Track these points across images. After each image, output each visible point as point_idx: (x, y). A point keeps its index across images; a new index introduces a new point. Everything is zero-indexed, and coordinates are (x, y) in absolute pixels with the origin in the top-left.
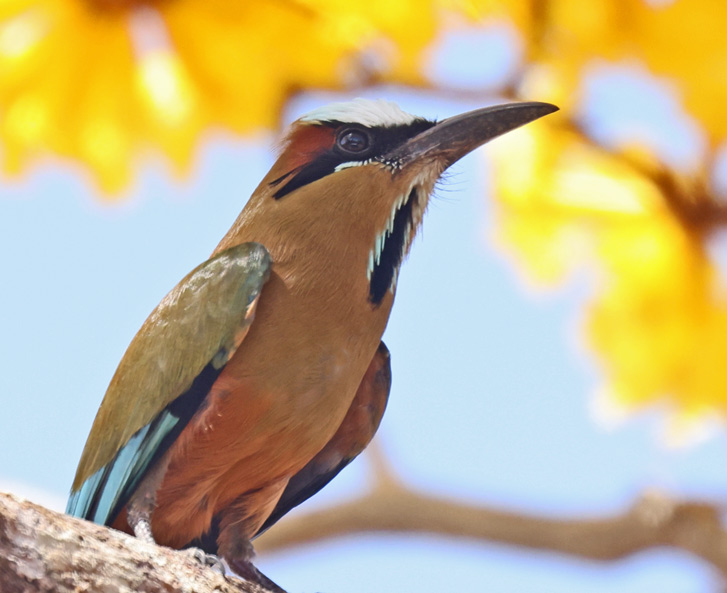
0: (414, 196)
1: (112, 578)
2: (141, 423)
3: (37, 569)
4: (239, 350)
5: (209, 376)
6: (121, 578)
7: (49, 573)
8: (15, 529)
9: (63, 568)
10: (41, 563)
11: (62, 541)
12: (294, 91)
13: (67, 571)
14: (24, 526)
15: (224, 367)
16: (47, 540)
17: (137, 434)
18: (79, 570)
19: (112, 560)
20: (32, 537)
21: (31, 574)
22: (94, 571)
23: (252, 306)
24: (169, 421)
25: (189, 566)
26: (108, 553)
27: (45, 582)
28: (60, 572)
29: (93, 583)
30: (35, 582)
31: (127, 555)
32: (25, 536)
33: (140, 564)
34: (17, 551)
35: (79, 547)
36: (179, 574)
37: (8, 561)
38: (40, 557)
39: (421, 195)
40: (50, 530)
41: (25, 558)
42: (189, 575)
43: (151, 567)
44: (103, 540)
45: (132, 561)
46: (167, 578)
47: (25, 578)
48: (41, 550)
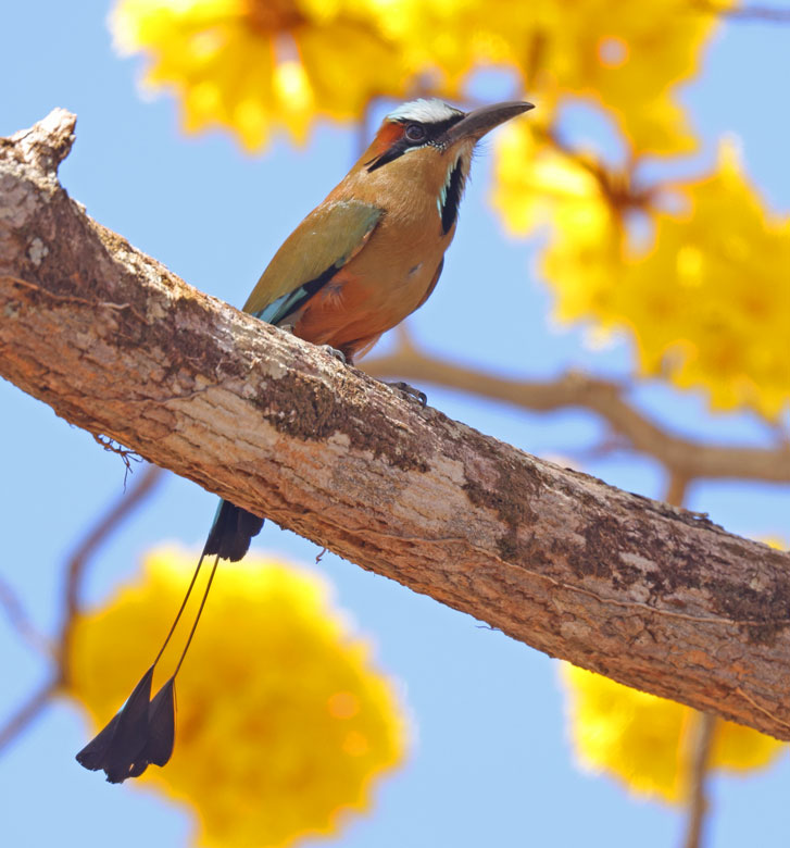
0: (460, 162)
1: (276, 357)
2: (286, 292)
3: (229, 346)
4: (353, 259)
5: (333, 271)
6: (281, 358)
7: (236, 350)
8: (218, 320)
9: (245, 347)
10: (233, 343)
11: (247, 331)
12: (375, 96)
13: (248, 350)
14: (224, 318)
15: (342, 268)
16: (238, 329)
17: (281, 298)
18: (256, 350)
19: (277, 346)
20: (228, 326)
21: (225, 349)
22: (265, 351)
23: (368, 233)
24: (302, 293)
25: (323, 355)
26: (275, 342)
27: (234, 355)
28: (244, 350)
29: (264, 358)
30: (227, 354)
31: (286, 344)
32: (224, 325)
33: (293, 350)
34: (218, 334)
35: (257, 336)
36: (317, 359)
37: (212, 339)
38: (232, 339)
39: (465, 161)
40: (240, 323)
41: (222, 338)
42: (323, 361)
43: (300, 353)
44: (272, 334)
45: (289, 348)
46: (310, 361)
47: (222, 351)
48: (233, 335)
